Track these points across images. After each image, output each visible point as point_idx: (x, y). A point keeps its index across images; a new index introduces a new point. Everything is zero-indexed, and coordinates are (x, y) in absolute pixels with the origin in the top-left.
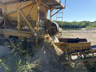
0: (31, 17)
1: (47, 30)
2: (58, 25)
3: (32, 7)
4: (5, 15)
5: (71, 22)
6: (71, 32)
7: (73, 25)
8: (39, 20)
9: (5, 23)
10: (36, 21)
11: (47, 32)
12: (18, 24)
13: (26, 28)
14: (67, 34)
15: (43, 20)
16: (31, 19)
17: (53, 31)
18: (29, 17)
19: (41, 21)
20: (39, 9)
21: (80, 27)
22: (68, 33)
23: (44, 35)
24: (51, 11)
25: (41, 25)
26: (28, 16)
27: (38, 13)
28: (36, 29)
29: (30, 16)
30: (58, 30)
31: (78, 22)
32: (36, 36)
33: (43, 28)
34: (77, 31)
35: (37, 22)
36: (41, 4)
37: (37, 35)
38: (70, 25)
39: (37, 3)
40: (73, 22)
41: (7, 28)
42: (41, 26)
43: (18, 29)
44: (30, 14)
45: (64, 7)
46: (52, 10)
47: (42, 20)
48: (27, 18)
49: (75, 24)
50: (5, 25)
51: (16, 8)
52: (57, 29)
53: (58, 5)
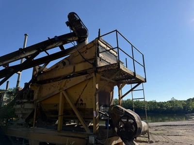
0: (83, 102)
1: (116, 129)
2: (138, 117)
3: (86, 86)
4: (38, 101)
5: (165, 103)
6: (171, 126)
7: (172, 108)
8: (97, 108)
9: (35, 117)
10: (92, 110)
11: (116, 134)
12: (59, 118)
13: (72, 124)
14: (162, 131)
15: (105, 106)
16: (83, 107)
17: (129, 131)
18: (80, 102)
19: (102, 108)
20: (97, 87)
21: (189, 112)
22: (163, 128)
23: (111, 138)
24: (120, 89)
25: (102, 116)
26: (78, 101)
27: (95, 95)
28: (92, 124)
29: (81, 100)
30: (140, 128)
31: (181, 101)
32: (93, 143)
33: (107, 125)
34: (185, 122)
35: (94, 112)
36: (101, 80)
37: (95, 140)
38: (165, 108)
39: (94, 78)
40: (170, 102)
41: (37, 125)
42: (103, 118)
43: (59, 128)
44: (81, 98)
45: (143, 80)
46: (122, 86)
47: (103, 106)
48: (75, 105)
49: (176, 105)
50: (34, 119)
51: (59, 88)
52: (138, 127)
53: (131, 79)
